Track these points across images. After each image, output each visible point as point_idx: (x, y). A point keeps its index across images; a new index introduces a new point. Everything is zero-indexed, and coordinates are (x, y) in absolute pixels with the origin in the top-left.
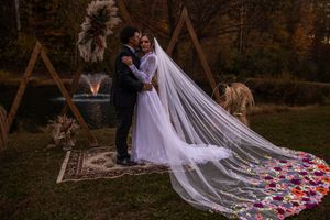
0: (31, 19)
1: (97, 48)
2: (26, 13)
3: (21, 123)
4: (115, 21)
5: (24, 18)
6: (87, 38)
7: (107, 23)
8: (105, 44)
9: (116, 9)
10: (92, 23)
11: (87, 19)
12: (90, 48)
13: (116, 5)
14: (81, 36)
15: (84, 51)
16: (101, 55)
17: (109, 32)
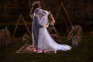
9: (40, 4)
11: (32, 7)
14: (31, 12)
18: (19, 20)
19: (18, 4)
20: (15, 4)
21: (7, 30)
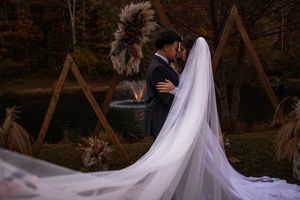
0: (84, 34)
1: (132, 58)
2: (80, 30)
3: (66, 133)
4: (151, 26)
5: (79, 34)
6: (120, 48)
7: (143, 29)
8: (140, 54)
9: (152, 12)
10: (126, 30)
11: (120, 26)
12: (124, 59)
13: (153, 8)
14: (114, 45)
15: (117, 63)
16: (136, 66)
17: (145, 39)
18: (63, 76)
19: (32, 22)
20: (20, 22)
21: (15, 125)
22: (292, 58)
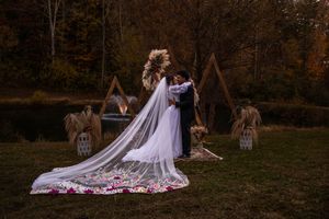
2: (59, 40)
5: (58, 44)
7: (162, 65)
10: (152, 65)
12: (150, 81)
14: (145, 73)
15: (146, 83)
17: (162, 71)
22: (263, 83)
